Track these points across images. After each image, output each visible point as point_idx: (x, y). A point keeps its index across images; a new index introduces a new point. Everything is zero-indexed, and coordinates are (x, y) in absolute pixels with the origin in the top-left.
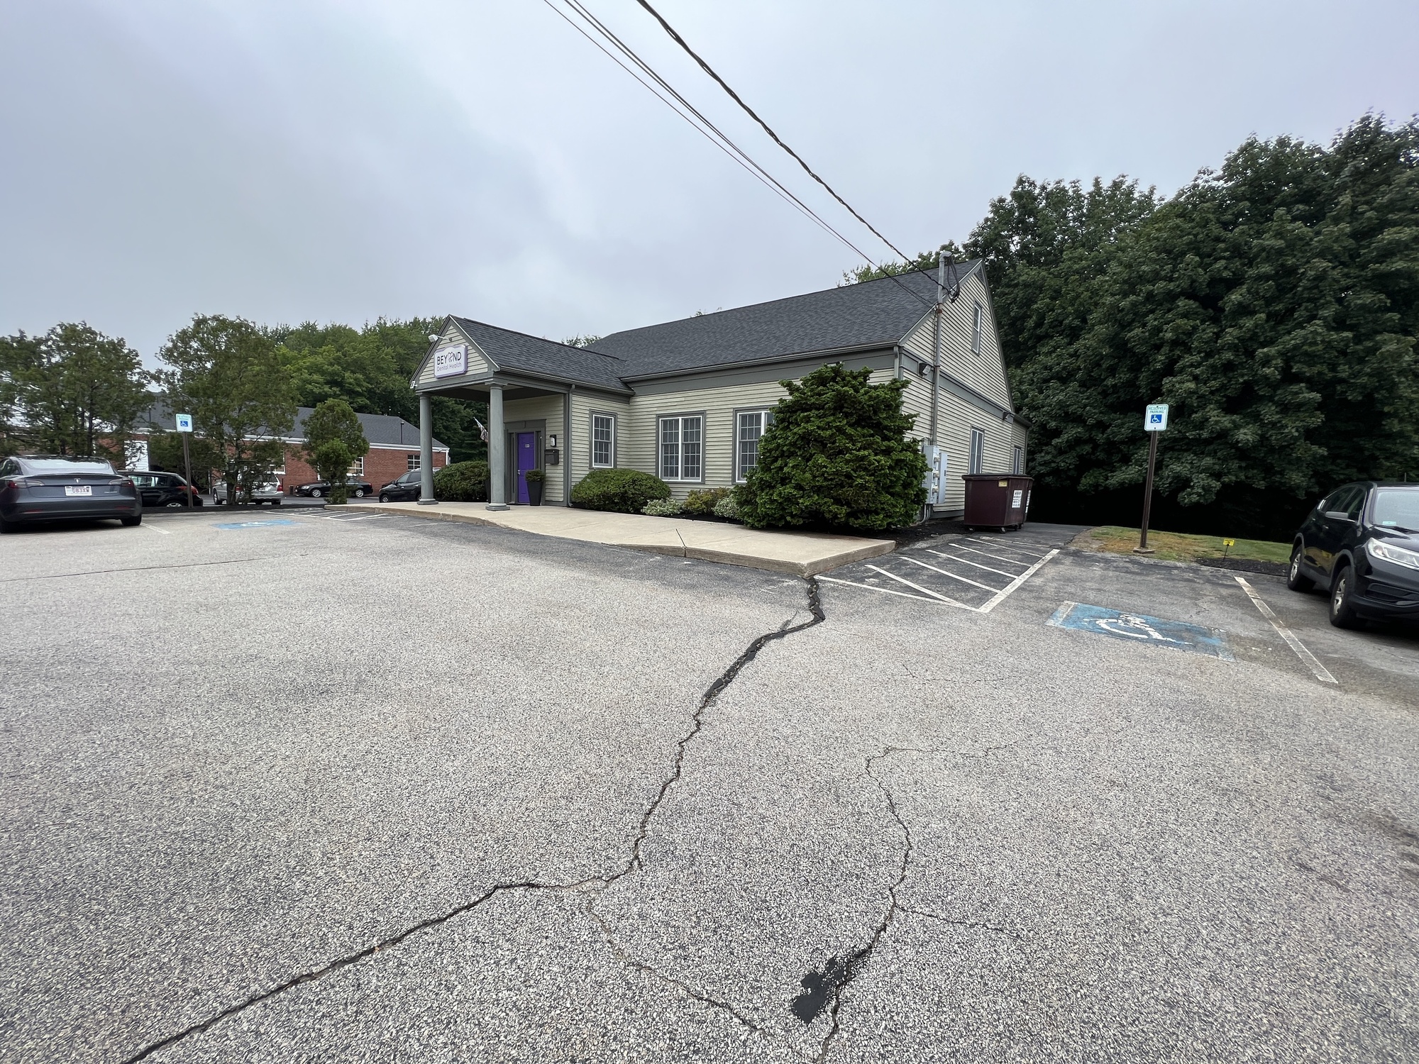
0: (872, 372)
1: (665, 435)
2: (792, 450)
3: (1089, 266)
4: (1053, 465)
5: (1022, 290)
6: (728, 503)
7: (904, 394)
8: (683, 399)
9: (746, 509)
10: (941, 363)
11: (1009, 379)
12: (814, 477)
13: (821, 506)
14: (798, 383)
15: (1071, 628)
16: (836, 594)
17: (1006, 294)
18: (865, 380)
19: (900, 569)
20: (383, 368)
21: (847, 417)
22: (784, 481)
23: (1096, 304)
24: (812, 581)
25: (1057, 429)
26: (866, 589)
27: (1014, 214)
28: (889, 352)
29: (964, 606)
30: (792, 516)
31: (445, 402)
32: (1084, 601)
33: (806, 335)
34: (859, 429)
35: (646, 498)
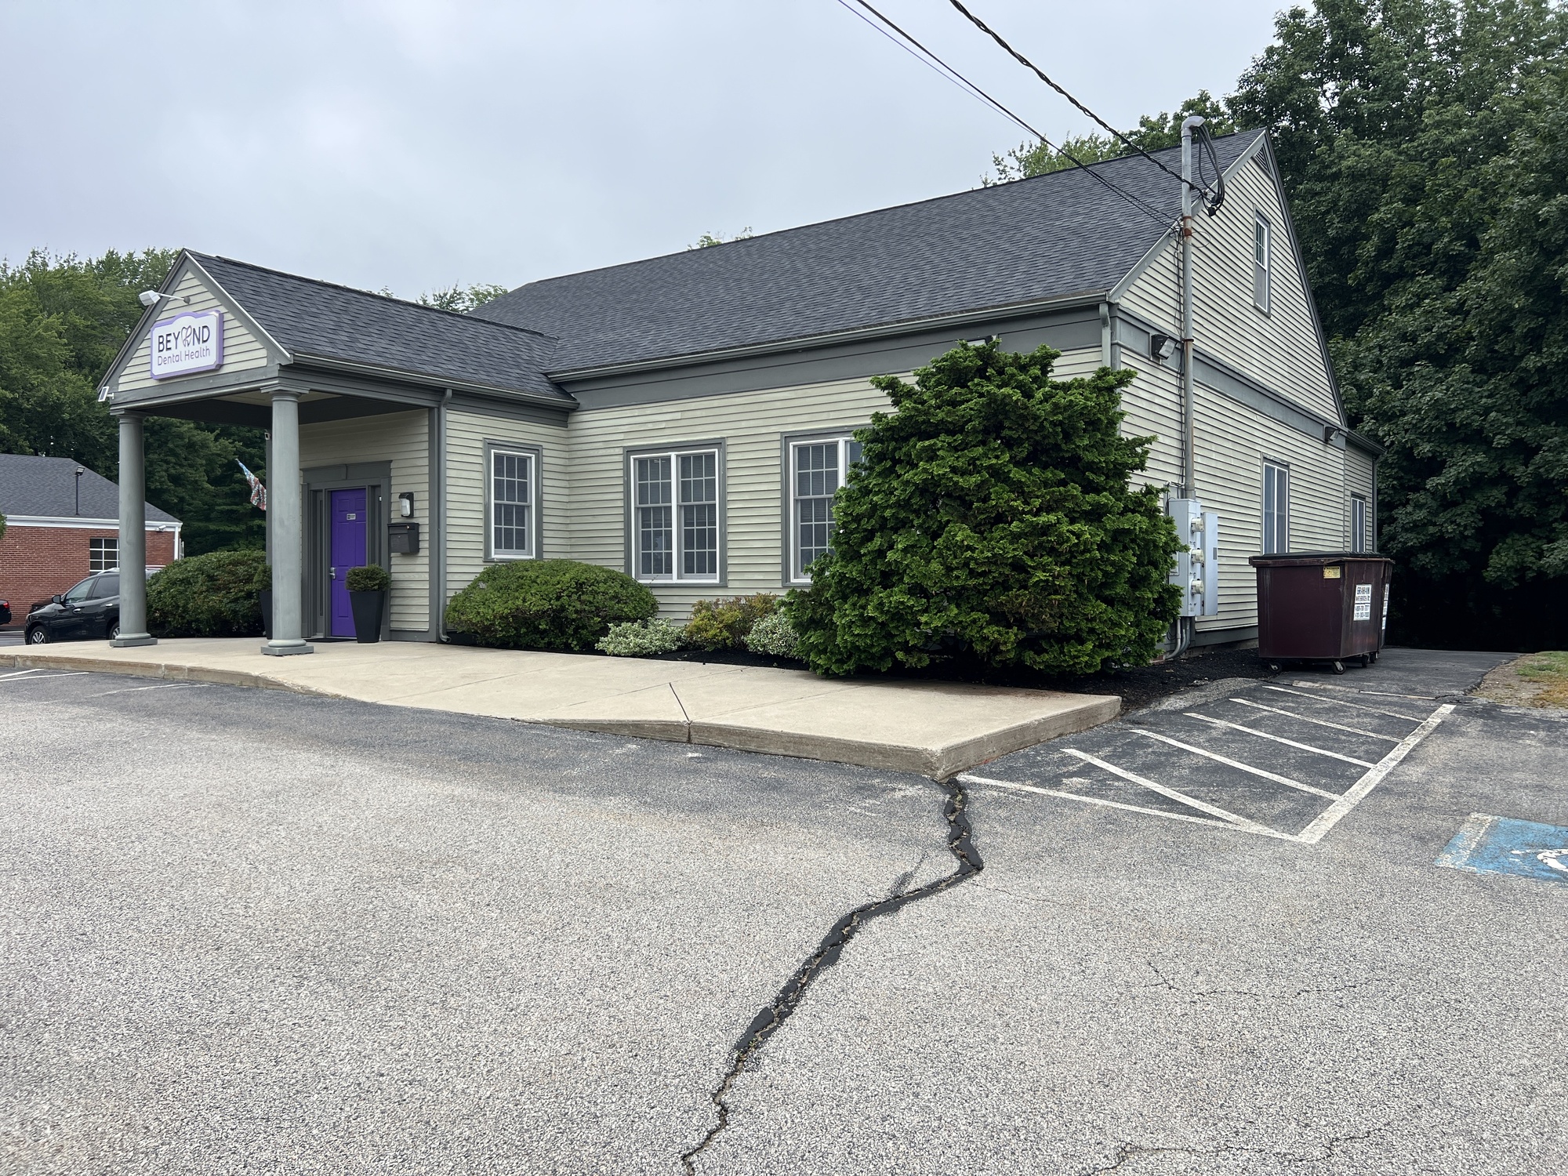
0: (1056, 356)
1: (642, 489)
2: (902, 515)
3: (1474, 138)
4: (1431, 529)
5: (1347, 185)
6: (775, 626)
7: (1125, 397)
8: (678, 416)
9: (814, 638)
10: (1195, 334)
11: (1332, 361)
12: (949, 569)
13: (964, 628)
14: (909, 380)
15: (1488, 872)
16: (1003, 813)
17: (1317, 194)
18: (1045, 372)
19: (1133, 755)
20: (38, 357)
21: (1010, 447)
22: (888, 579)
23: (1494, 212)
24: (953, 786)
25: (1433, 458)
26: (1065, 801)
27: (1323, 39)
28: (1090, 315)
29: (1266, 831)
30: (908, 649)
31: (172, 424)
32: (1513, 812)
33: (923, 284)
34: (1036, 471)
35: (606, 620)
